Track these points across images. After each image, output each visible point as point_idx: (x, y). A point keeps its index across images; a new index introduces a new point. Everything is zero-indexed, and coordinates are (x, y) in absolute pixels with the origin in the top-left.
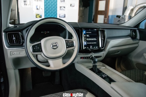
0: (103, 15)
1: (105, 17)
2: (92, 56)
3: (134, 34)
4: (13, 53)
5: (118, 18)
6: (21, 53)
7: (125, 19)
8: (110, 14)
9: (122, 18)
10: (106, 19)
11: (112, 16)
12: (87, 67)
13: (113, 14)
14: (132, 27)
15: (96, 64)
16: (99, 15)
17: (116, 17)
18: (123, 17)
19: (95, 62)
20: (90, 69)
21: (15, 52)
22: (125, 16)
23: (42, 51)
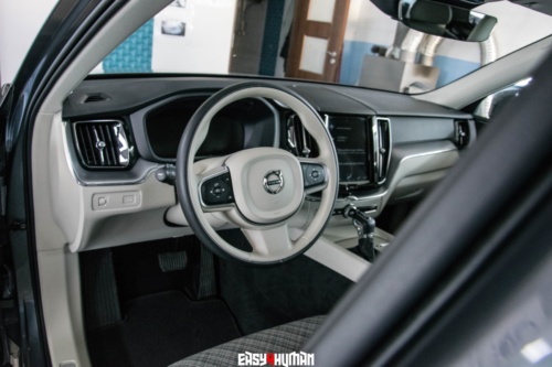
0: (326, 38)
1: (331, 48)
2: (348, 205)
3: (463, 134)
4: (102, 201)
5: (377, 55)
6: (128, 200)
7: (404, 64)
8: (349, 36)
9: (392, 57)
10: (334, 54)
11: (353, 44)
12: (336, 242)
13: (359, 39)
14: (456, 107)
15: (371, 235)
16: (309, 35)
17: (371, 53)
18: (397, 55)
19: (368, 229)
20: (352, 250)
21: (108, 198)
22: (402, 52)
23: (233, 200)
